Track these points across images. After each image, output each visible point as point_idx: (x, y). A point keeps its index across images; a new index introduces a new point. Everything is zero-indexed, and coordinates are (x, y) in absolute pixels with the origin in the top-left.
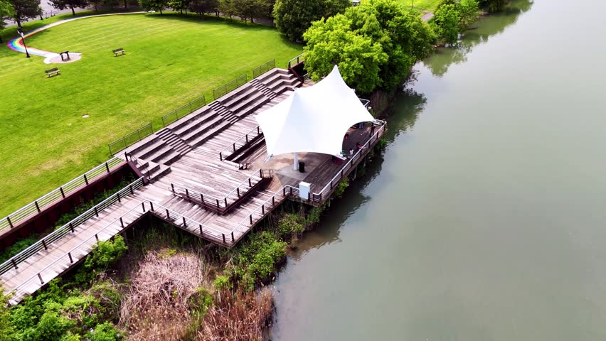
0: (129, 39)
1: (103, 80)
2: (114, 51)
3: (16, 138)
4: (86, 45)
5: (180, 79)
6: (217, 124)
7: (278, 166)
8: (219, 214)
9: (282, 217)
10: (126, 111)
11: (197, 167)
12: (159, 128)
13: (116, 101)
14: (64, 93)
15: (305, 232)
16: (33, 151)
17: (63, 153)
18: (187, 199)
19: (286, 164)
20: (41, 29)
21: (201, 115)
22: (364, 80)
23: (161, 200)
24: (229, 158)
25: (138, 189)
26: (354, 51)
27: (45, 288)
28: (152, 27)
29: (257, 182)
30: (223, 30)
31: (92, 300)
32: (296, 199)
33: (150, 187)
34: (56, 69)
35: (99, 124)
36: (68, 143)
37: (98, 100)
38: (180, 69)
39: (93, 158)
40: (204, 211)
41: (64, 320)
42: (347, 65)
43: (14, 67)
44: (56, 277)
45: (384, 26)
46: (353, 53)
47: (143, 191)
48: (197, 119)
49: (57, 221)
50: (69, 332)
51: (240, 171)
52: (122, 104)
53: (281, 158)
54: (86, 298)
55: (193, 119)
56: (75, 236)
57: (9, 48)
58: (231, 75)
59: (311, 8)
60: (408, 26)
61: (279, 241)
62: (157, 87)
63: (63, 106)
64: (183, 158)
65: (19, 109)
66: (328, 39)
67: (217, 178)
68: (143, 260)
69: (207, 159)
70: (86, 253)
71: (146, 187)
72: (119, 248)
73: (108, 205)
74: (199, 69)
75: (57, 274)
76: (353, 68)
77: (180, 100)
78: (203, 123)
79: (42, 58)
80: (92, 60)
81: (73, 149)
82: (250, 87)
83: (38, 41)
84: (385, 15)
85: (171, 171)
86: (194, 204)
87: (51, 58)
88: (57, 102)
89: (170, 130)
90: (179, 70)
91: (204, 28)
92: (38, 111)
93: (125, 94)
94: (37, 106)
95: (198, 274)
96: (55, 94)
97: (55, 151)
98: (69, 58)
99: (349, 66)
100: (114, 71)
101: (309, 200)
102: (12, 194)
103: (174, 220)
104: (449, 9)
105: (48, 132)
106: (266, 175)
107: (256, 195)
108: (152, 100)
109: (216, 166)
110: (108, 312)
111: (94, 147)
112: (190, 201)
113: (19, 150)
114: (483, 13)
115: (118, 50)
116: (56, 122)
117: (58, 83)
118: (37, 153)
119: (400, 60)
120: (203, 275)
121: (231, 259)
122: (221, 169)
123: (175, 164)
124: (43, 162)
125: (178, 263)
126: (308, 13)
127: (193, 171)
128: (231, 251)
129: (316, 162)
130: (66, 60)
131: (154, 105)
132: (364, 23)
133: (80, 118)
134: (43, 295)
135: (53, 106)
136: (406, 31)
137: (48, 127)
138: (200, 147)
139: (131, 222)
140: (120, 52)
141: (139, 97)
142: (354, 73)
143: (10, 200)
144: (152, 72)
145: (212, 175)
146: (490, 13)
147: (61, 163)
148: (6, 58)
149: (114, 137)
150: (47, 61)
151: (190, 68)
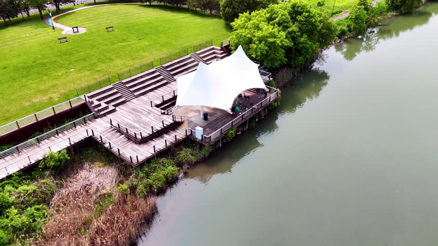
0: (121, 21)
1: (92, 47)
2: (107, 28)
3: (24, 80)
4: (92, 23)
5: (143, 49)
6: (158, 81)
7: (191, 114)
8: (136, 143)
9: (181, 150)
10: (99, 69)
11: (134, 110)
12: (117, 81)
13: (95, 61)
14: (65, 54)
15: (195, 163)
16: (31, 89)
17: (49, 92)
18: (119, 130)
19: (197, 114)
20: (70, 12)
21: (148, 75)
22: (269, 58)
23: (101, 129)
24: (158, 106)
25: (90, 121)
26: (262, 36)
27: (9, 177)
28: (139, 14)
29: (169, 124)
30: (187, 17)
31: (35, 189)
32: (194, 138)
33: (99, 120)
34: (65, 38)
35: (79, 75)
36: (54, 86)
37: (84, 60)
38: (146, 43)
39: (66, 97)
40: (127, 139)
41: (12, 199)
42: (256, 46)
43: (43, 35)
44: (18, 171)
45: (294, 20)
46: (261, 38)
47: (93, 122)
48: (144, 77)
49: (31, 135)
50: (13, 207)
51: (162, 115)
52: (98, 64)
53: (195, 109)
54: (32, 187)
55: (141, 77)
56: (39, 147)
57: (45, 23)
58: (179, 49)
59: (246, 4)
60: (314, 20)
61: (173, 166)
62: (125, 54)
63: (61, 61)
64: (127, 103)
65: (34, 62)
66: (247, 27)
67: (144, 118)
68: (82, 168)
69: (143, 105)
70: (41, 158)
71: (96, 120)
72: (62, 157)
73: (67, 129)
74: (159, 43)
75: (19, 169)
76: (260, 48)
77: (137, 63)
78: (147, 80)
79: (62, 30)
80: (92, 33)
81: (56, 90)
82: (190, 58)
83: (64, 19)
84: (296, 11)
85: (116, 111)
86: (122, 134)
87: (67, 30)
88: (59, 60)
89: (123, 83)
90: (144, 43)
91: (174, 16)
92: (44, 64)
93: (102, 57)
94: (45, 61)
95: (112, 181)
96: (59, 54)
97: (44, 91)
98: (78, 31)
99: (257, 47)
100: (102, 42)
101: (202, 140)
102: (8, 115)
103: (104, 144)
104: (359, 9)
105: (45, 78)
106: (178, 120)
107: (166, 133)
108: (119, 62)
109: (147, 110)
110: (45, 198)
111: (70, 90)
112: (120, 132)
113: (22, 88)
114: (394, 14)
115: (110, 28)
116: (52, 72)
117: (65, 47)
118: (33, 91)
119: (304, 45)
120: (116, 182)
121: (134, 174)
122: (149, 113)
123: (121, 106)
124: (35, 97)
125: (102, 172)
126: (243, 8)
127: (130, 112)
128: (135, 169)
129: (219, 114)
130: (76, 32)
131: (119, 65)
132: (277, 17)
133: (68, 71)
134: (6, 182)
135: (55, 61)
136: (313, 24)
137: (46, 75)
138: (142, 97)
139: (77, 141)
140: (111, 29)
141: (111, 59)
142: (261, 52)
143: (5, 119)
144: (127, 43)
145: (142, 116)
146: (401, 14)
147: (45, 99)
148: (40, 29)
149: (84, 84)
150: (63, 33)
151: (152, 42)
